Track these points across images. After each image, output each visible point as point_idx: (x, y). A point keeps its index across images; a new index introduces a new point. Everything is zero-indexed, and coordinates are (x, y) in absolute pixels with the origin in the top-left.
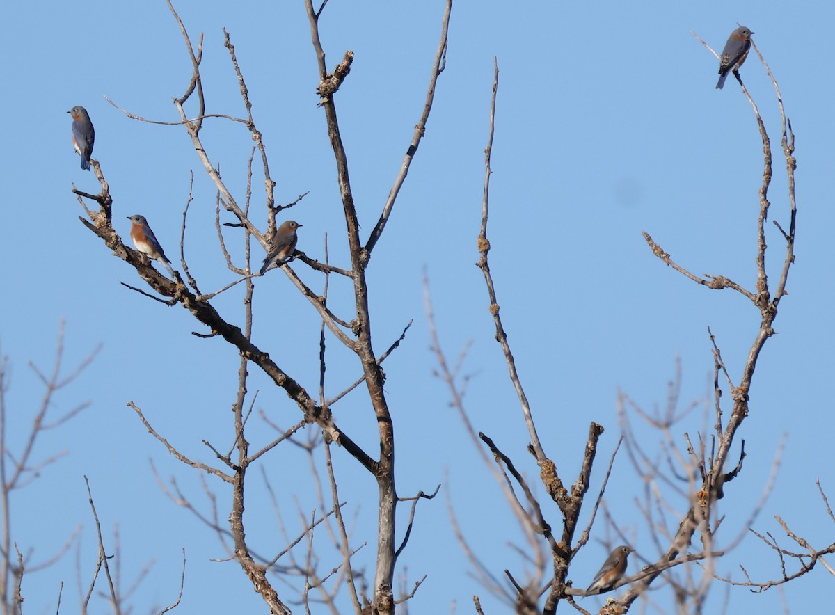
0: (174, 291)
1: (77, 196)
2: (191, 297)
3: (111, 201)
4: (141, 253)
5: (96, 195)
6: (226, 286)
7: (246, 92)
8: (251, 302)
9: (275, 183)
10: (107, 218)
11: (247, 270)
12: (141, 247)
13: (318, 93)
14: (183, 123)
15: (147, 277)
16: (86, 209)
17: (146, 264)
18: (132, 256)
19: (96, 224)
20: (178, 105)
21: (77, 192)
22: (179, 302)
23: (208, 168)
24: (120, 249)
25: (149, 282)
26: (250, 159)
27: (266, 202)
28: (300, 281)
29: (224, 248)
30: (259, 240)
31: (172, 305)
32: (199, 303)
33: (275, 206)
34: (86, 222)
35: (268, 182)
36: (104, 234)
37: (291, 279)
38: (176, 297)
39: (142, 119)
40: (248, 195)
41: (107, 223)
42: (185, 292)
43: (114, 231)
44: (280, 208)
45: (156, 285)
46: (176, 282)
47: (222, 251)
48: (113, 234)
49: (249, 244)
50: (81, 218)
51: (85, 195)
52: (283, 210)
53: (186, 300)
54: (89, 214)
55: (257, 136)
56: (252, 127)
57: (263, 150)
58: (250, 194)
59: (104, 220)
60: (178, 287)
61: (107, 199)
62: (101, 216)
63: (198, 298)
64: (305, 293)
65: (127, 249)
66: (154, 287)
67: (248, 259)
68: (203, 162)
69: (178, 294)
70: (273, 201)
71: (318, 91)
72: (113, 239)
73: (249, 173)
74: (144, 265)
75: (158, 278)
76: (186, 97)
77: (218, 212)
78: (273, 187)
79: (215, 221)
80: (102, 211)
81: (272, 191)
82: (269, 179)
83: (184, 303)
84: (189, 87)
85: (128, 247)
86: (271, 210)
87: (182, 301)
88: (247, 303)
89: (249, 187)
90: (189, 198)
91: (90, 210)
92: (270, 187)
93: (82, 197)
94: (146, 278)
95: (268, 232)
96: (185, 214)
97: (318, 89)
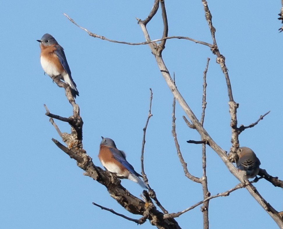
0: (143, 210)
1: (49, 118)
2: (159, 216)
3: (82, 123)
4: (111, 173)
5: (67, 117)
6: (193, 205)
7: (210, 18)
8: (207, 209)
9: (238, 105)
10: (78, 139)
11: (204, 178)
12: (112, 168)
13: (280, 19)
14: (146, 43)
15: (116, 195)
16: (58, 130)
17: (116, 184)
18: (103, 176)
19: (67, 145)
20: (142, 26)
21: (50, 115)
22: (148, 220)
23: (172, 87)
24: (91, 170)
25: (119, 201)
26: (205, 70)
27: (230, 123)
28: (261, 197)
29: (181, 156)
30: (221, 157)
31: (141, 223)
32: (167, 222)
33: (238, 126)
34: (59, 144)
35: (231, 103)
36: (76, 156)
37: (251, 194)
38: (145, 215)
39: (103, 38)
40: (203, 106)
41: (78, 144)
42: (153, 211)
43: (85, 152)
44: (243, 128)
45: (125, 203)
46: (145, 200)
47: (179, 159)
48: (84, 155)
49: (205, 154)
50: (54, 140)
51: (58, 117)
52: (245, 129)
53: (154, 218)
54: (61, 136)
55: (221, 59)
56: (216, 51)
57: (227, 73)
58: (205, 105)
59: (75, 141)
60: (146, 205)
61: (78, 121)
62: (72, 137)
63: (165, 216)
64: (266, 208)
65: (98, 170)
66: (123, 205)
67: (205, 168)
68: (166, 81)
69: (147, 212)
70: (236, 121)
71: (280, 17)
72: (85, 160)
73: (204, 84)
74: (114, 184)
75: (126, 196)
76: (150, 18)
77: (174, 121)
78: (236, 108)
79: (172, 129)
80: (74, 133)
81: (236, 112)
82: (233, 100)
83: (151, 221)
84: (152, 8)
85: (99, 168)
86: (234, 130)
87: (151, 219)
88: (204, 210)
89: (205, 98)
90: (149, 114)
91: (62, 132)
92: (234, 108)
93: (54, 119)
94: (116, 197)
95: (231, 151)
96: (145, 130)
97: (280, 15)
